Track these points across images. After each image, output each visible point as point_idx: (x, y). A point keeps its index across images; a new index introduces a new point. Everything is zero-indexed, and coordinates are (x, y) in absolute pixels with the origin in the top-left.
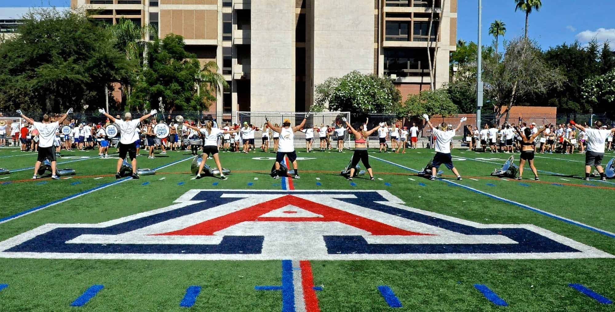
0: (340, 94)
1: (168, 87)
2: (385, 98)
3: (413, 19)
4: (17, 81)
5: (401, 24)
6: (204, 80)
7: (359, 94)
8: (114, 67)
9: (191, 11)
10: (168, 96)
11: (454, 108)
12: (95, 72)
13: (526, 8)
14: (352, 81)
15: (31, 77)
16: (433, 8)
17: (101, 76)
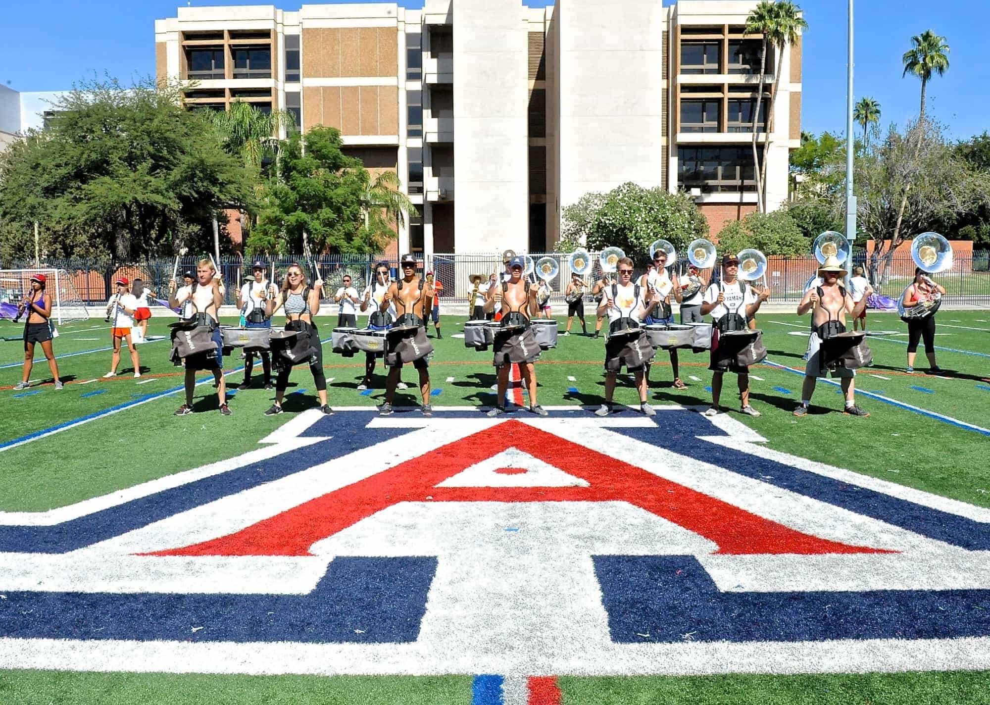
0: (607, 222)
1: (315, 216)
2: (683, 227)
3: (727, 95)
4: (56, 207)
5: (707, 104)
6: (377, 203)
7: (640, 220)
8: (218, 180)
9: (354, 89)
10: (316, 230)
11: (805, 242)
12: (187, 189)
13: (923, 72)
14: (626, 199)
15: (77, 200)
16: (762, 74)
17: (196, 196)
